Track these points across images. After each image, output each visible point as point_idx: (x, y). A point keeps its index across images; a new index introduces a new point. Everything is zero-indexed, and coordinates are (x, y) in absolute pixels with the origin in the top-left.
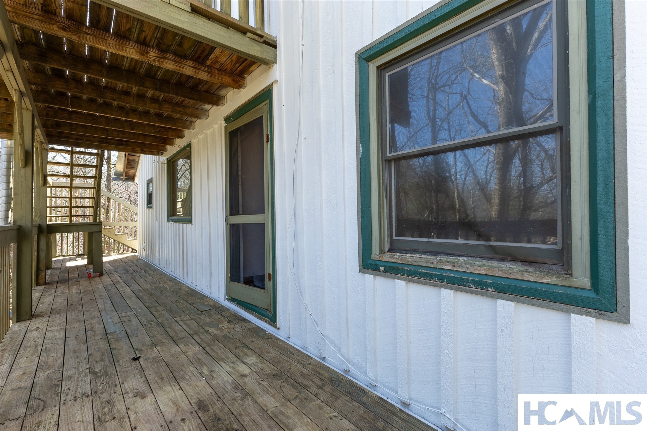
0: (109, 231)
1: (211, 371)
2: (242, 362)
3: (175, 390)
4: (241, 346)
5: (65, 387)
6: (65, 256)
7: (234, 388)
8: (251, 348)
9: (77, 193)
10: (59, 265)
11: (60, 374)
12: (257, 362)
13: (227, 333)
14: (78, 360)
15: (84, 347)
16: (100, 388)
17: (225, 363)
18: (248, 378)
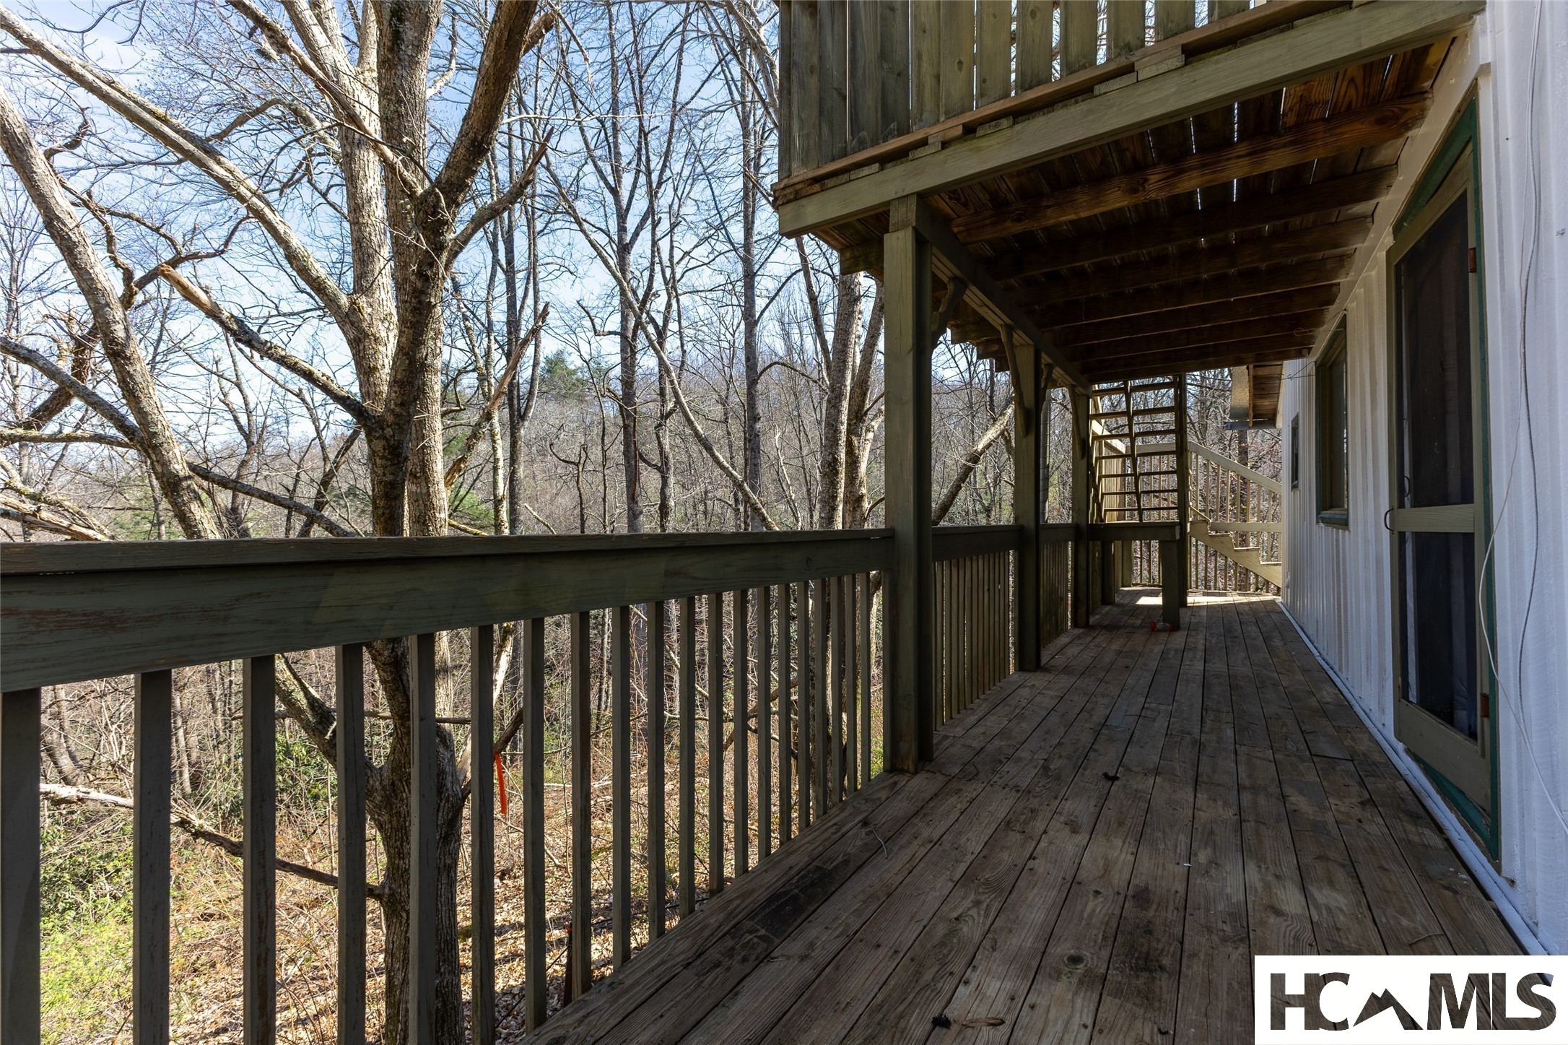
0: (1222, 542)
1: (1214, 862)
2: (1304, 889)
3: (1124, 851)
4: (1335, 861)
5: (1005, 768)
6: (1145, 585)
7: (1230, 914)
8: (1362, 877)
9: (1146, 465)
10: (1126, 601)
11: (1013, 751)
12: (1341, 910)
13: (1331, 820)
14: (1043, 744)
15: (1062, 731)
16: (1038, 789)
17: (1260, 867)
18: (1280, 919)
